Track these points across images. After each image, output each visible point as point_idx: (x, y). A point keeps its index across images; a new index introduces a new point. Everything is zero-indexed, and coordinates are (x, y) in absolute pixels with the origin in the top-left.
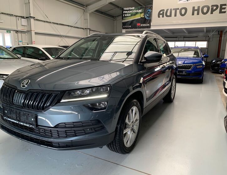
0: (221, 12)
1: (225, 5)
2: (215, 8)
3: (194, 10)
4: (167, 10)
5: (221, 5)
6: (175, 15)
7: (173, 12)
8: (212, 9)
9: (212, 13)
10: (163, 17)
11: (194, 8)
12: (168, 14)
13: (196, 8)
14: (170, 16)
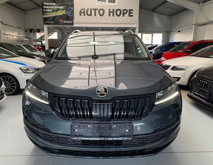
0: (130, 16)
1: (132, 10)
2: (125, 12)
3: (110, 12)
4: (88, 9)
5: (130, 10)
6: (95, 15)
7: (93, 12)
8: (123, 12)
9: (123, 16)
10: (84, 15)
11: (110, 10)
12: (89, 13)
13: (111, 10)
14: (91, 15)
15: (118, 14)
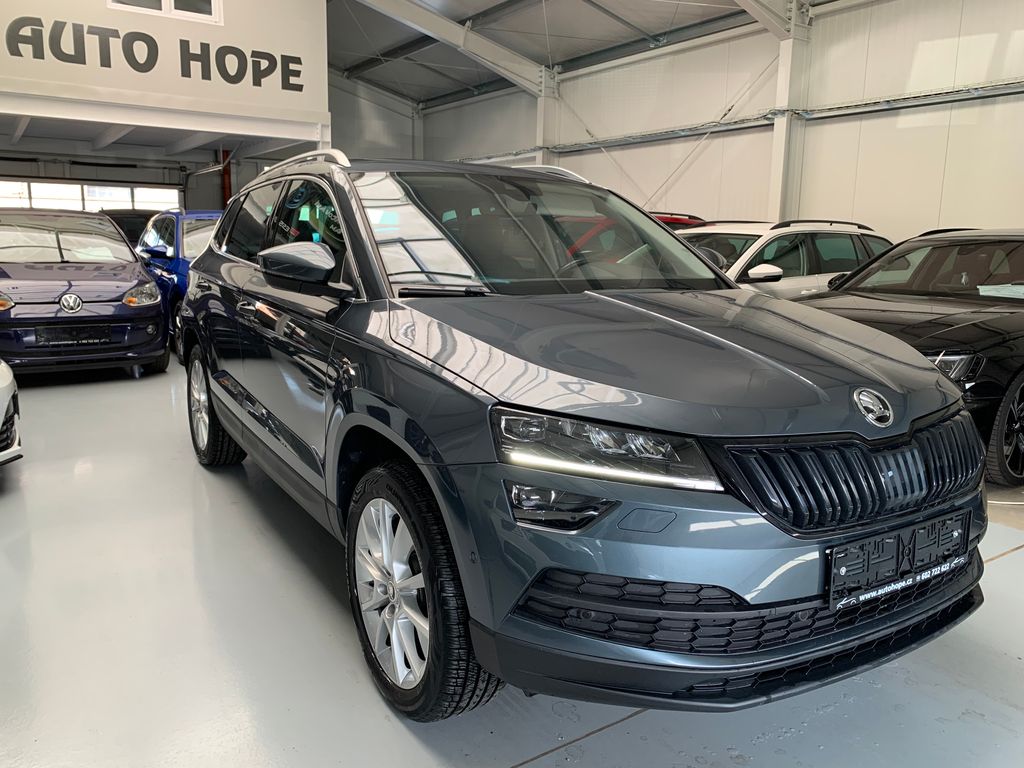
0: (286, 85)
1: (298, 61)
2: (264, 64)
3: (186, 56)
4: (58, 28)
5: (287, 60)
6: (106, 62)
7: (92, 44)
8: (256, 65)
9: (257, 82)
10: (39, 55)
11: (185, 45)
12: (68, 45)
13: (195, 49)
14: (79, 58)
15: (232, 69)
